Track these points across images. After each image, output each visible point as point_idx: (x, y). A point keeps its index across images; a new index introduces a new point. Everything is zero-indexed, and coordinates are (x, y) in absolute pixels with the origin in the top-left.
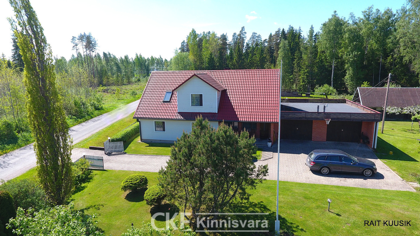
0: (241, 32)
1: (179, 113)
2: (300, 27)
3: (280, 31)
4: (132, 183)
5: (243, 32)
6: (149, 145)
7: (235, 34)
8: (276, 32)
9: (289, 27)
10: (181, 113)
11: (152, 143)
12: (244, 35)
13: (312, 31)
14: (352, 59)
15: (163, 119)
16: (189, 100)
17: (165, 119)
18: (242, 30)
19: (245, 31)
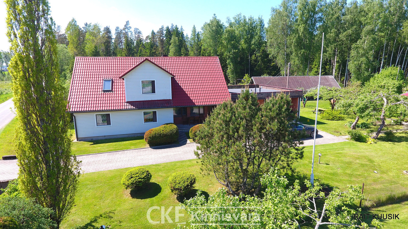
0: (125, 26)
1: (127, 102)
2: (182, 26)
3: (163, 28)
4: (140, 178)
5: (128, 26)
6: (93, 143)
7: (118, 28)
8: (160, 29)
9: (171, 25)
10: (131, 103)
11: (96, 141)
12: (129, 29)
13: (194, 30)
14: (232, 56)
15: (107, 111)
16: (140, 88)
17: (109, 111)
18: (127, 24)
19: (129, 26)
